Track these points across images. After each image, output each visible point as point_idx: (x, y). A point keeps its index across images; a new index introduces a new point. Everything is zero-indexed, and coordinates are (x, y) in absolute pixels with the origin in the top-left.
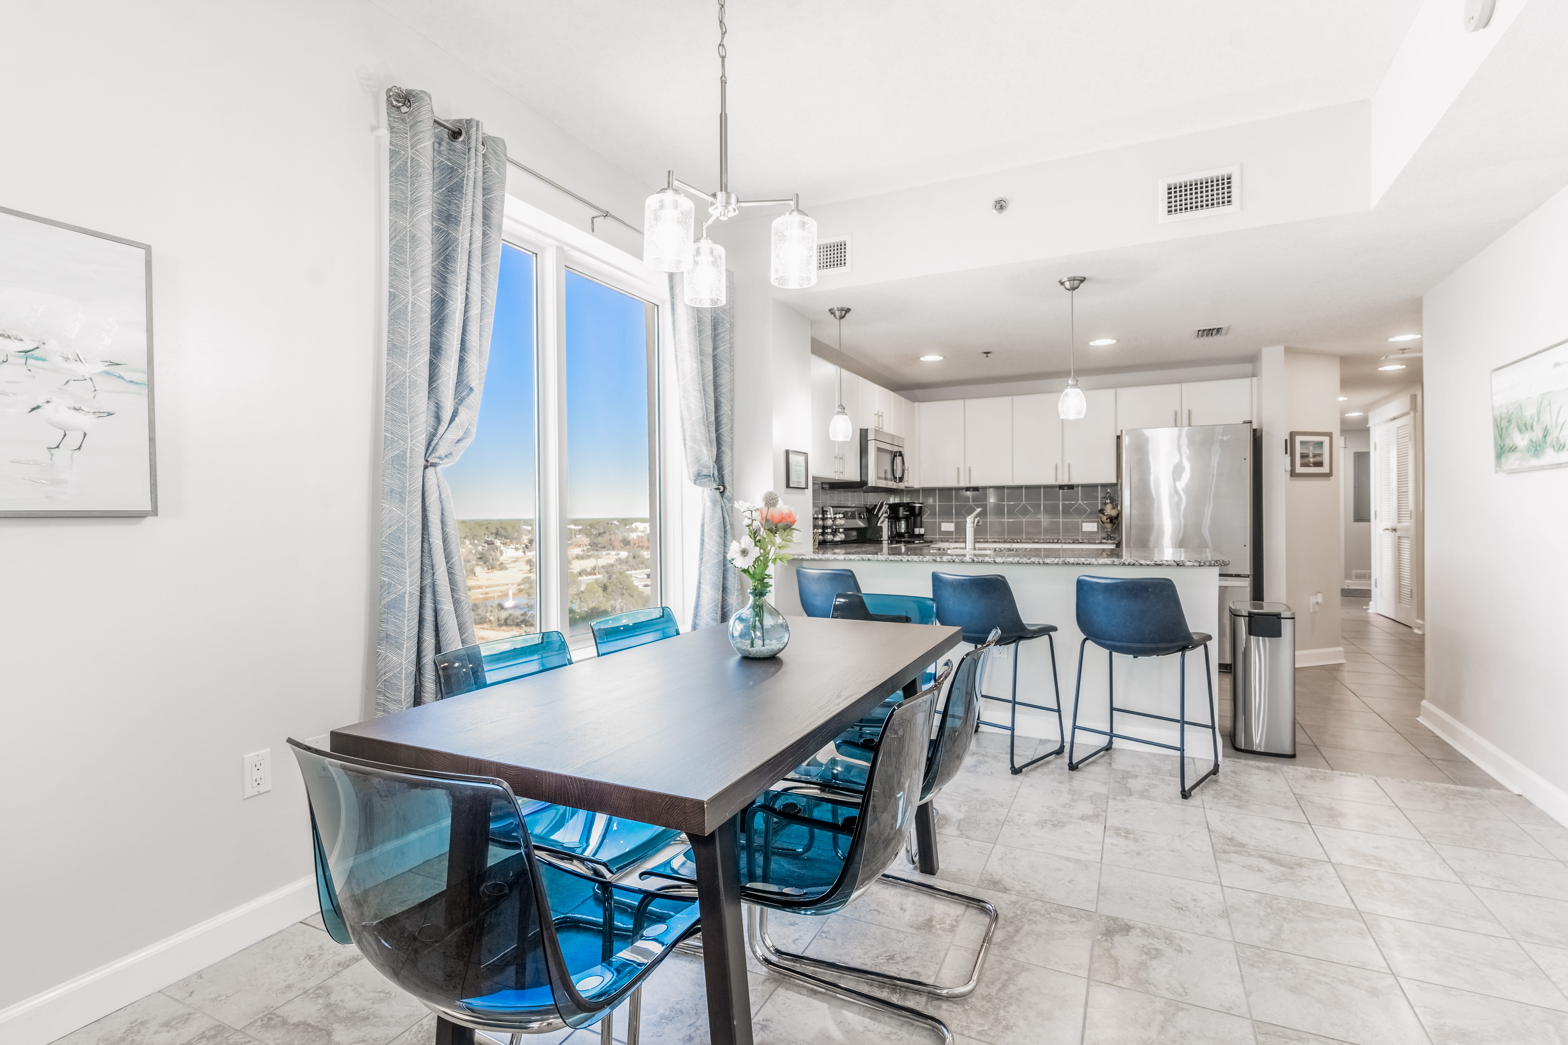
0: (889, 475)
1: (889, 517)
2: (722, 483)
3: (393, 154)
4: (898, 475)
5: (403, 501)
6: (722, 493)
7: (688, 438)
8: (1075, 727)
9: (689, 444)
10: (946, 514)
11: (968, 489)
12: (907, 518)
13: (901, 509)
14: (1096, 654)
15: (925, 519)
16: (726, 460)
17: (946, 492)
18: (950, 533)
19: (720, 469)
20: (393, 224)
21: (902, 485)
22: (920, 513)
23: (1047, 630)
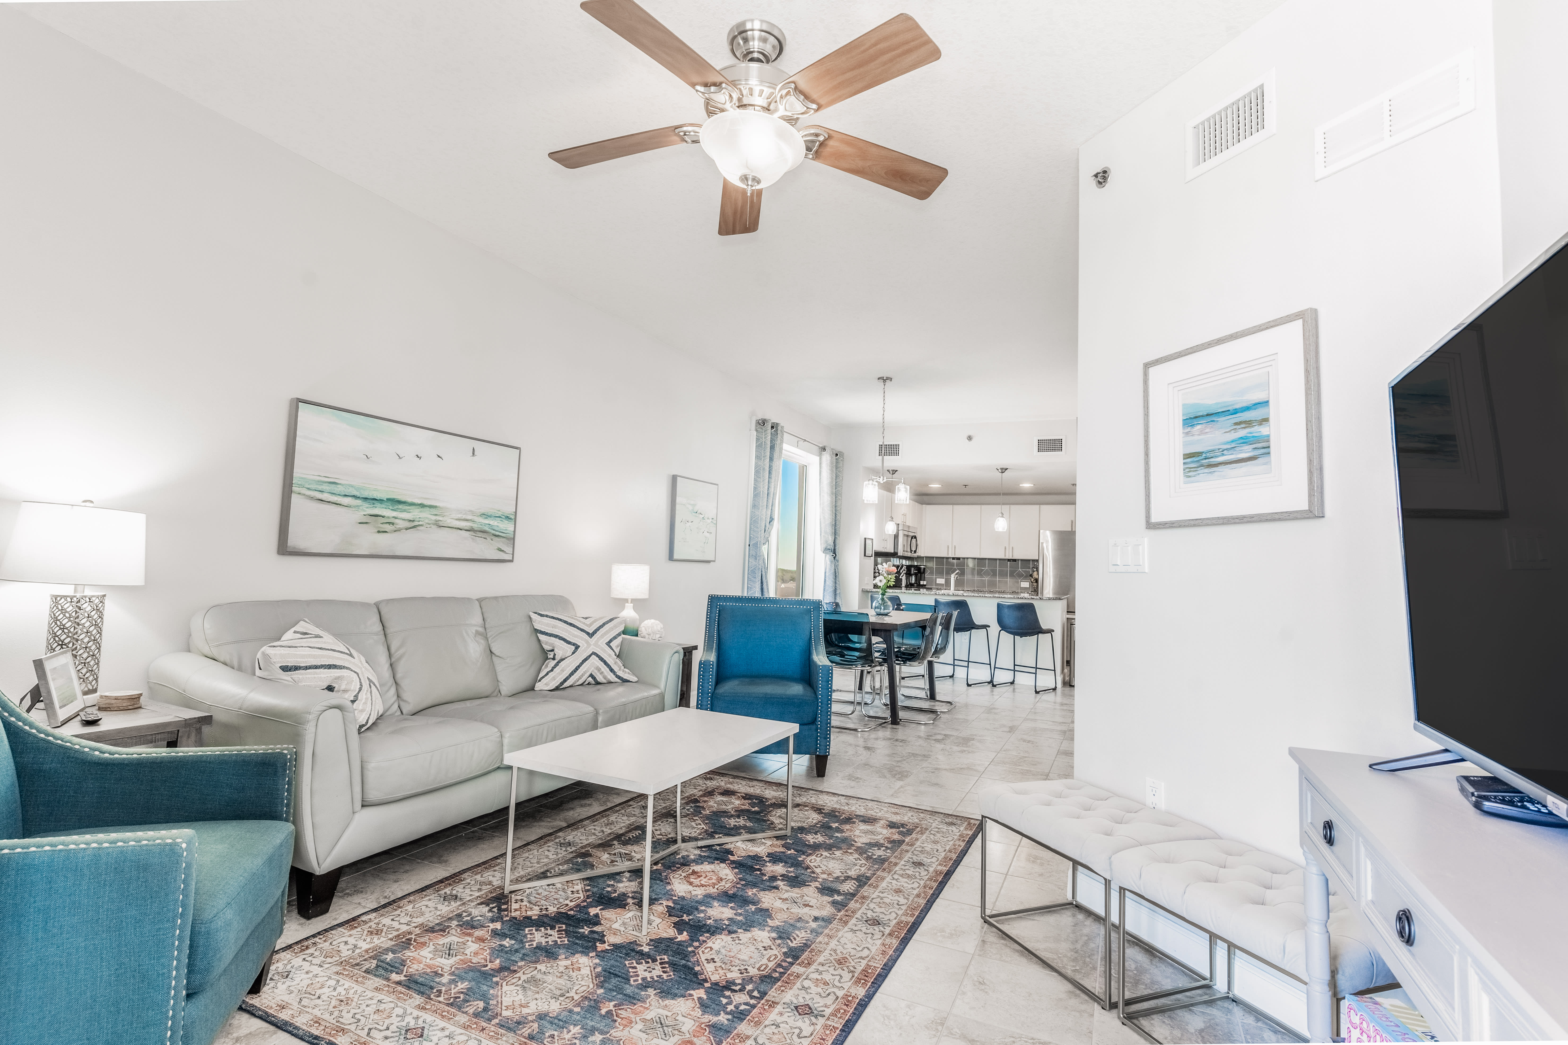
0: (909, 550)
1: (906, 574)
2: (835, 553)
3: (757, 440)
4: (914, 549)
5: (756, 559)
6: (834, 558)
7: (823, 531)
8: (995, 668)
9: (823, 534)
10: (940, 573)
11: (953, 558)
12: (916, 574)
13: (913, 569)
14: (1007, 638)
15: (927, 575)
16: (837, 542)
17: (940, 560)
18: (942, 585)
19: (835, 546)
20: (756, 463)
21: (915, 555)
22: (924, 572)
23: (985, 627)
